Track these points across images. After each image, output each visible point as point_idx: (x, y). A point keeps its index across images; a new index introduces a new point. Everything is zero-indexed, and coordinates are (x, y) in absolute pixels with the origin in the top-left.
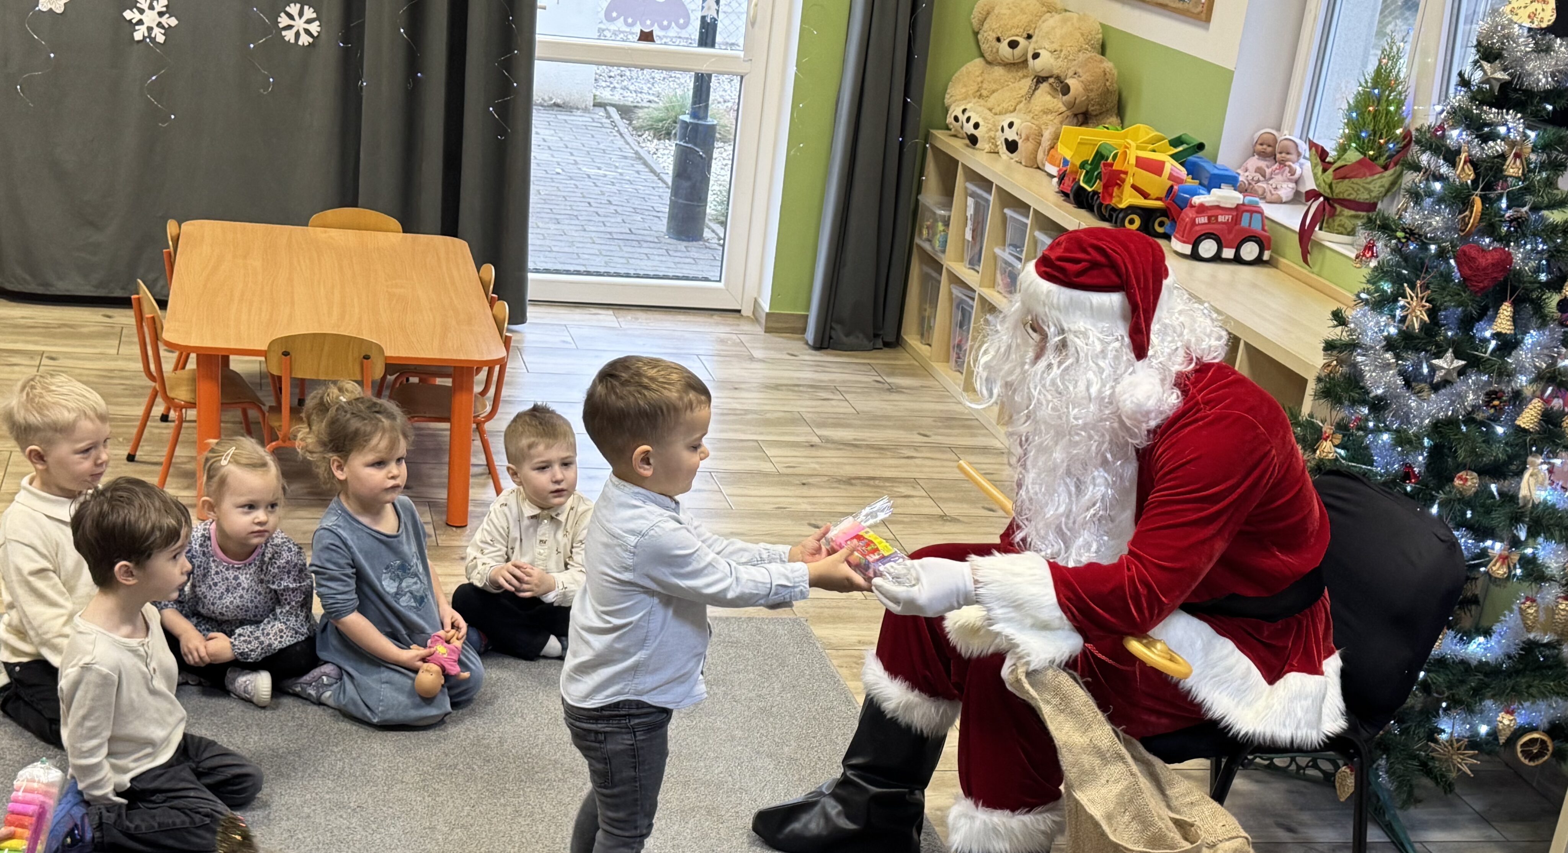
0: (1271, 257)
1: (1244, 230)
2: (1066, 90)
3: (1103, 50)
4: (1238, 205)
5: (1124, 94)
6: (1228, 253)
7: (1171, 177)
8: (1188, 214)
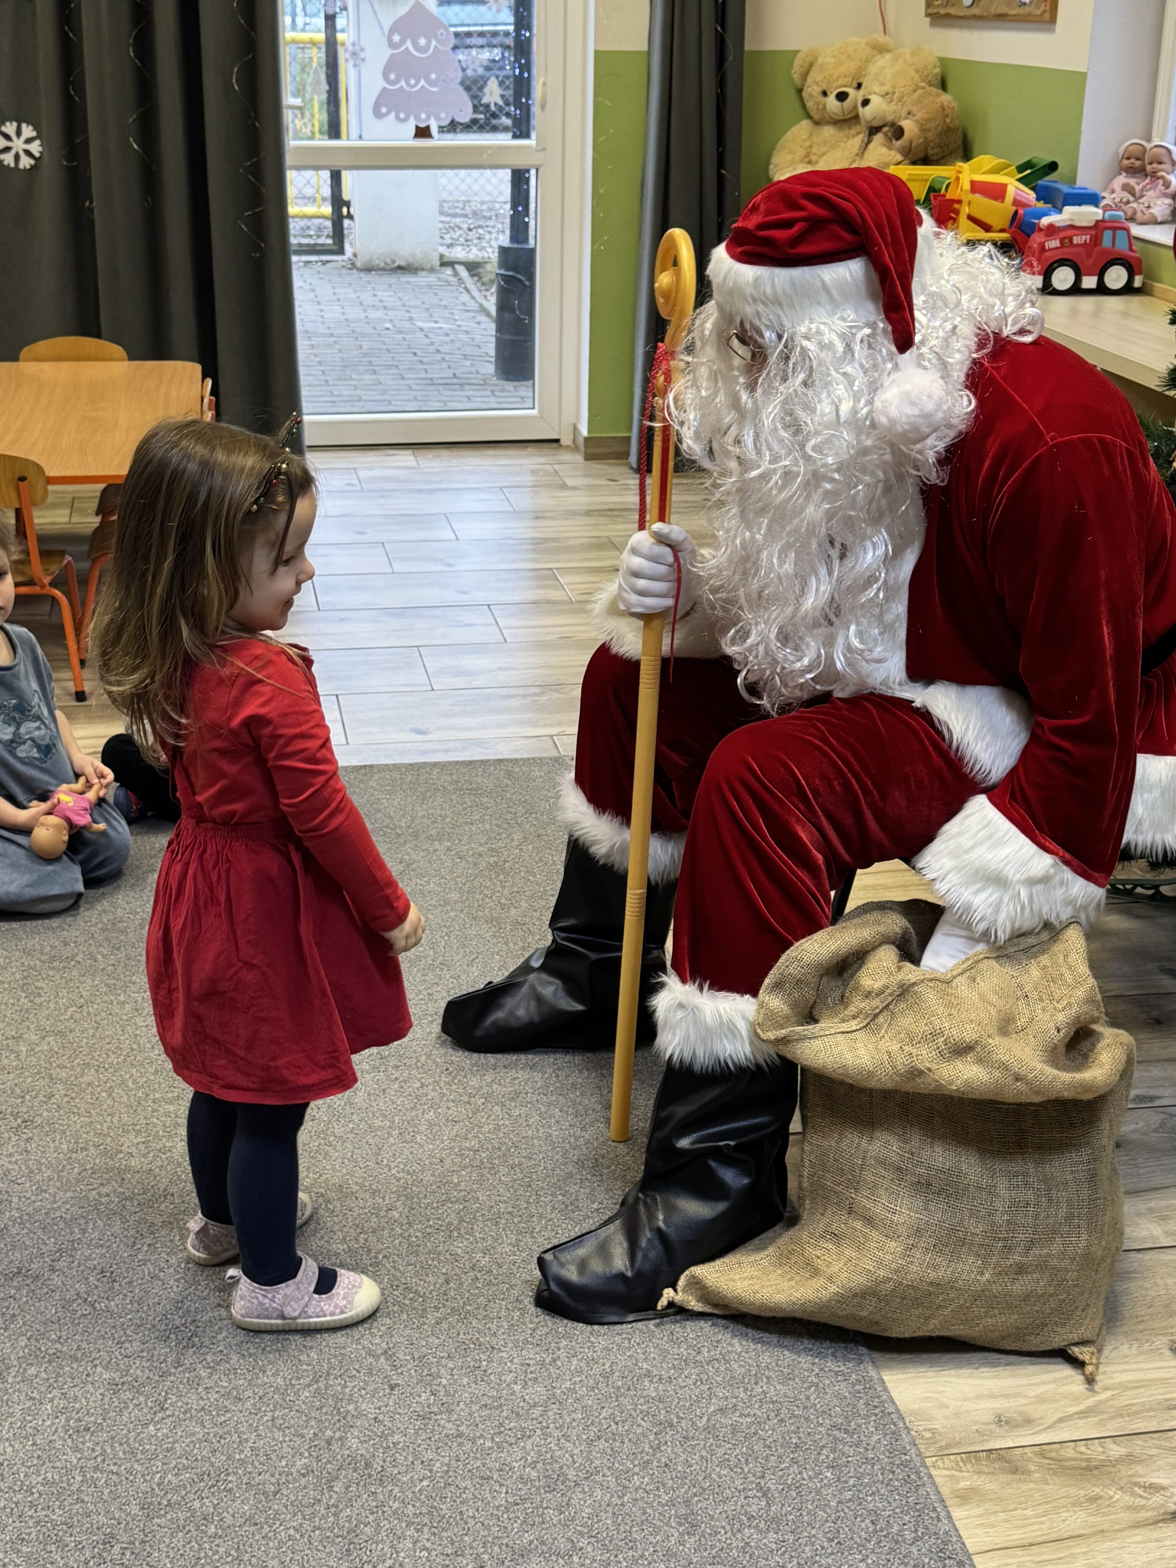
0: (1144, 283)
1: (1106, 252)
2: (899, 132)
3: (943, 85)
4: (1097, 222)
5: (970, 133)
6: (1089, 282)
7: (1016, 202)
8: (1037, 239)
